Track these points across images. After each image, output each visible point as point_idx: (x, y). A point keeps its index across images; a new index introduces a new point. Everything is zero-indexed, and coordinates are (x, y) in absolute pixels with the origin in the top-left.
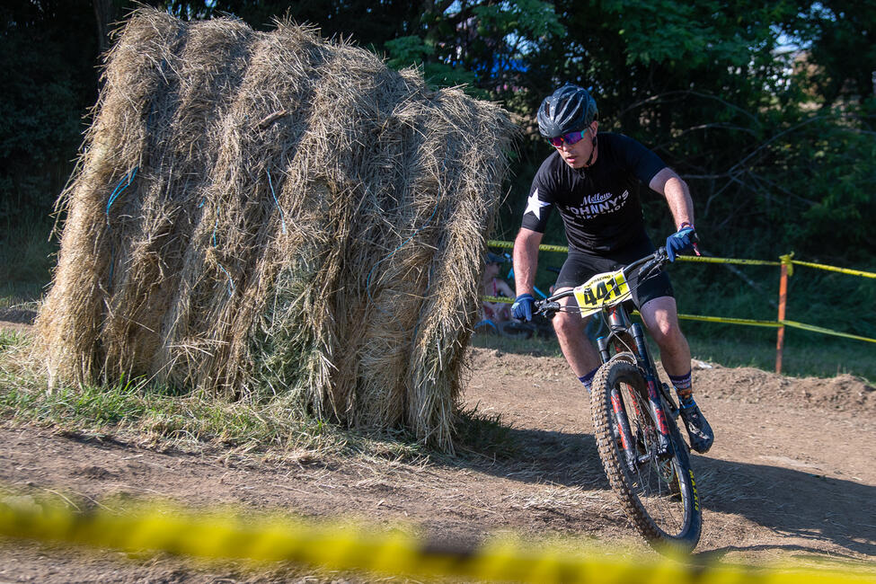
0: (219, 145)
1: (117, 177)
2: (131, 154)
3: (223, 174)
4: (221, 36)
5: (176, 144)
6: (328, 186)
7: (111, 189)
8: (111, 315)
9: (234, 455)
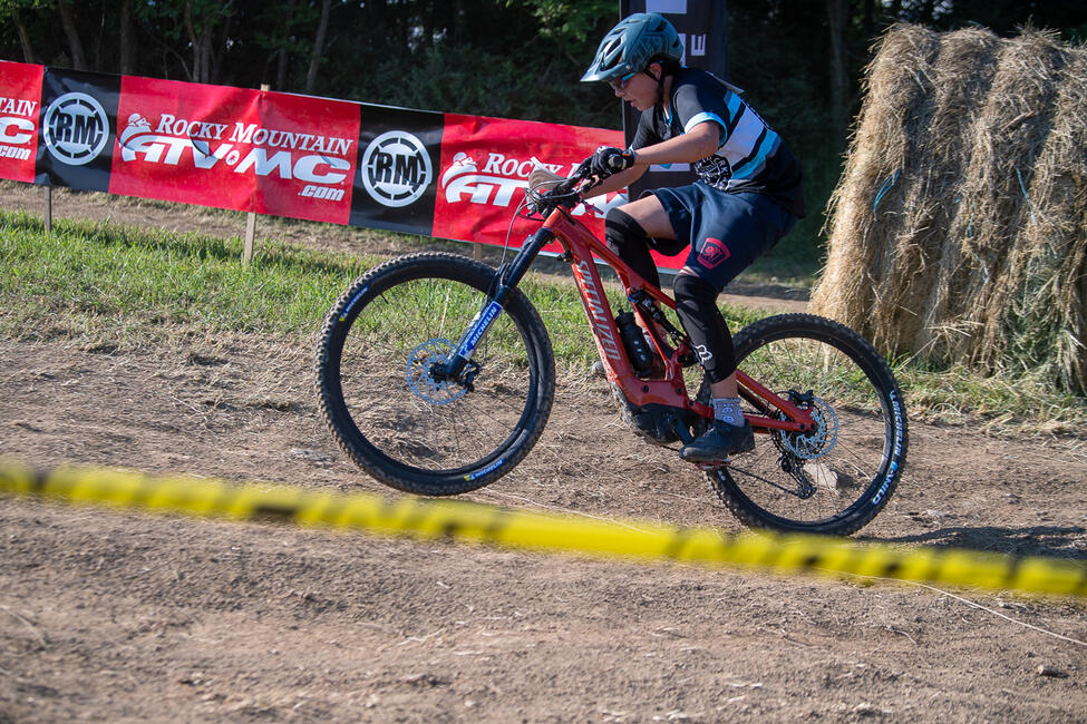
0: (972, 146)
1: (882, 178)
2: (895, 157)
3: (977, 172)
4: (970, 46)
5: (934, 146)
6: (1074, 181)
7: (878, 189)
8: (878, 300)
9: (993, 427)
